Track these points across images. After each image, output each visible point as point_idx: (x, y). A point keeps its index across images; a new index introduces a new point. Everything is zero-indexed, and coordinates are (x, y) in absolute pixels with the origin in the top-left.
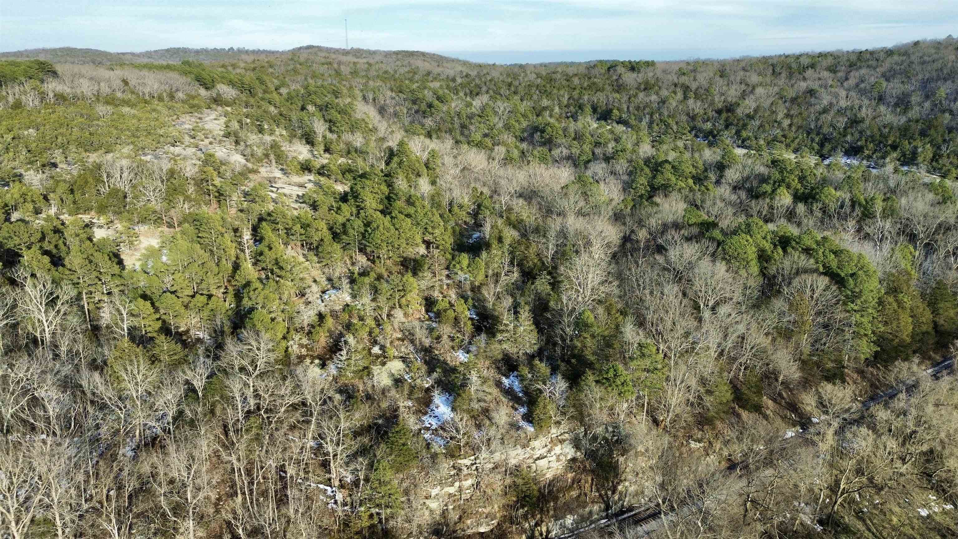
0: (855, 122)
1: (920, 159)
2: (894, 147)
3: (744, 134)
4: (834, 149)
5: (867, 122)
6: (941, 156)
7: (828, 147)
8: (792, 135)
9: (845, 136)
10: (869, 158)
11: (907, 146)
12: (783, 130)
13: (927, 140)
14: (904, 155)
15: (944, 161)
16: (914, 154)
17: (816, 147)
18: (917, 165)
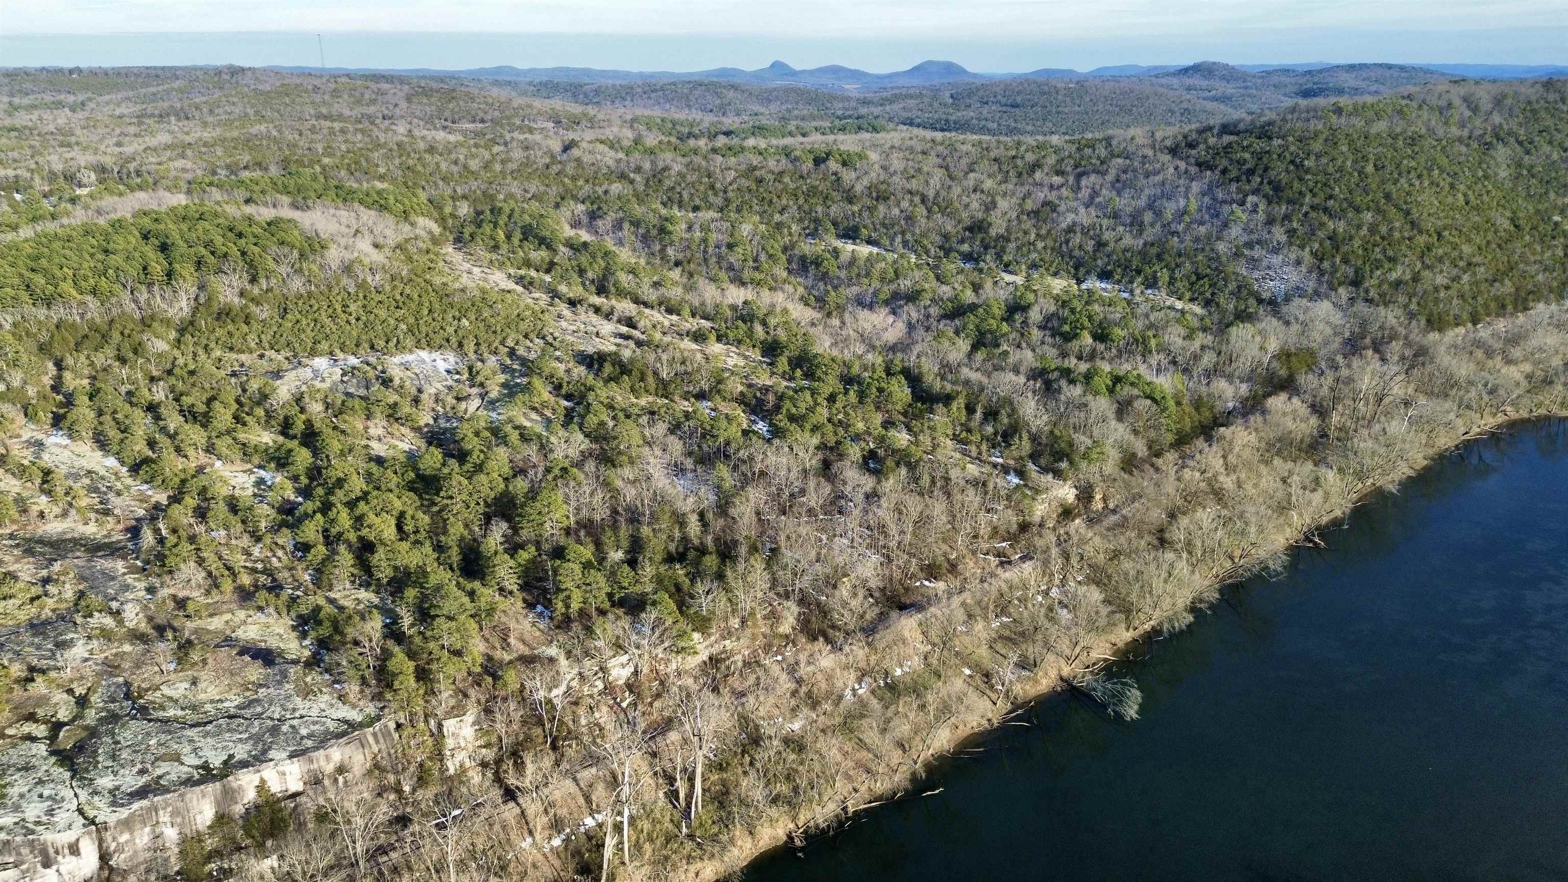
0: (1100, 245)
1: (1160, 284)
2: (1139, 272)
3: (1006, 258)
4: (1088, 272)
5: (1112, 245)
6: (1176, 279)
7: (1082, 271)
8: (1047, 258)
9: (1095, 260)
10: (1119, 282)
11: (1148, 270)
12: (1039, 253)
13: (1163, 264)
14: (1146, 278)
15: (1178, 284)
16: (1155, 278)
17: (1072, 271)
18: (1158, 289)
